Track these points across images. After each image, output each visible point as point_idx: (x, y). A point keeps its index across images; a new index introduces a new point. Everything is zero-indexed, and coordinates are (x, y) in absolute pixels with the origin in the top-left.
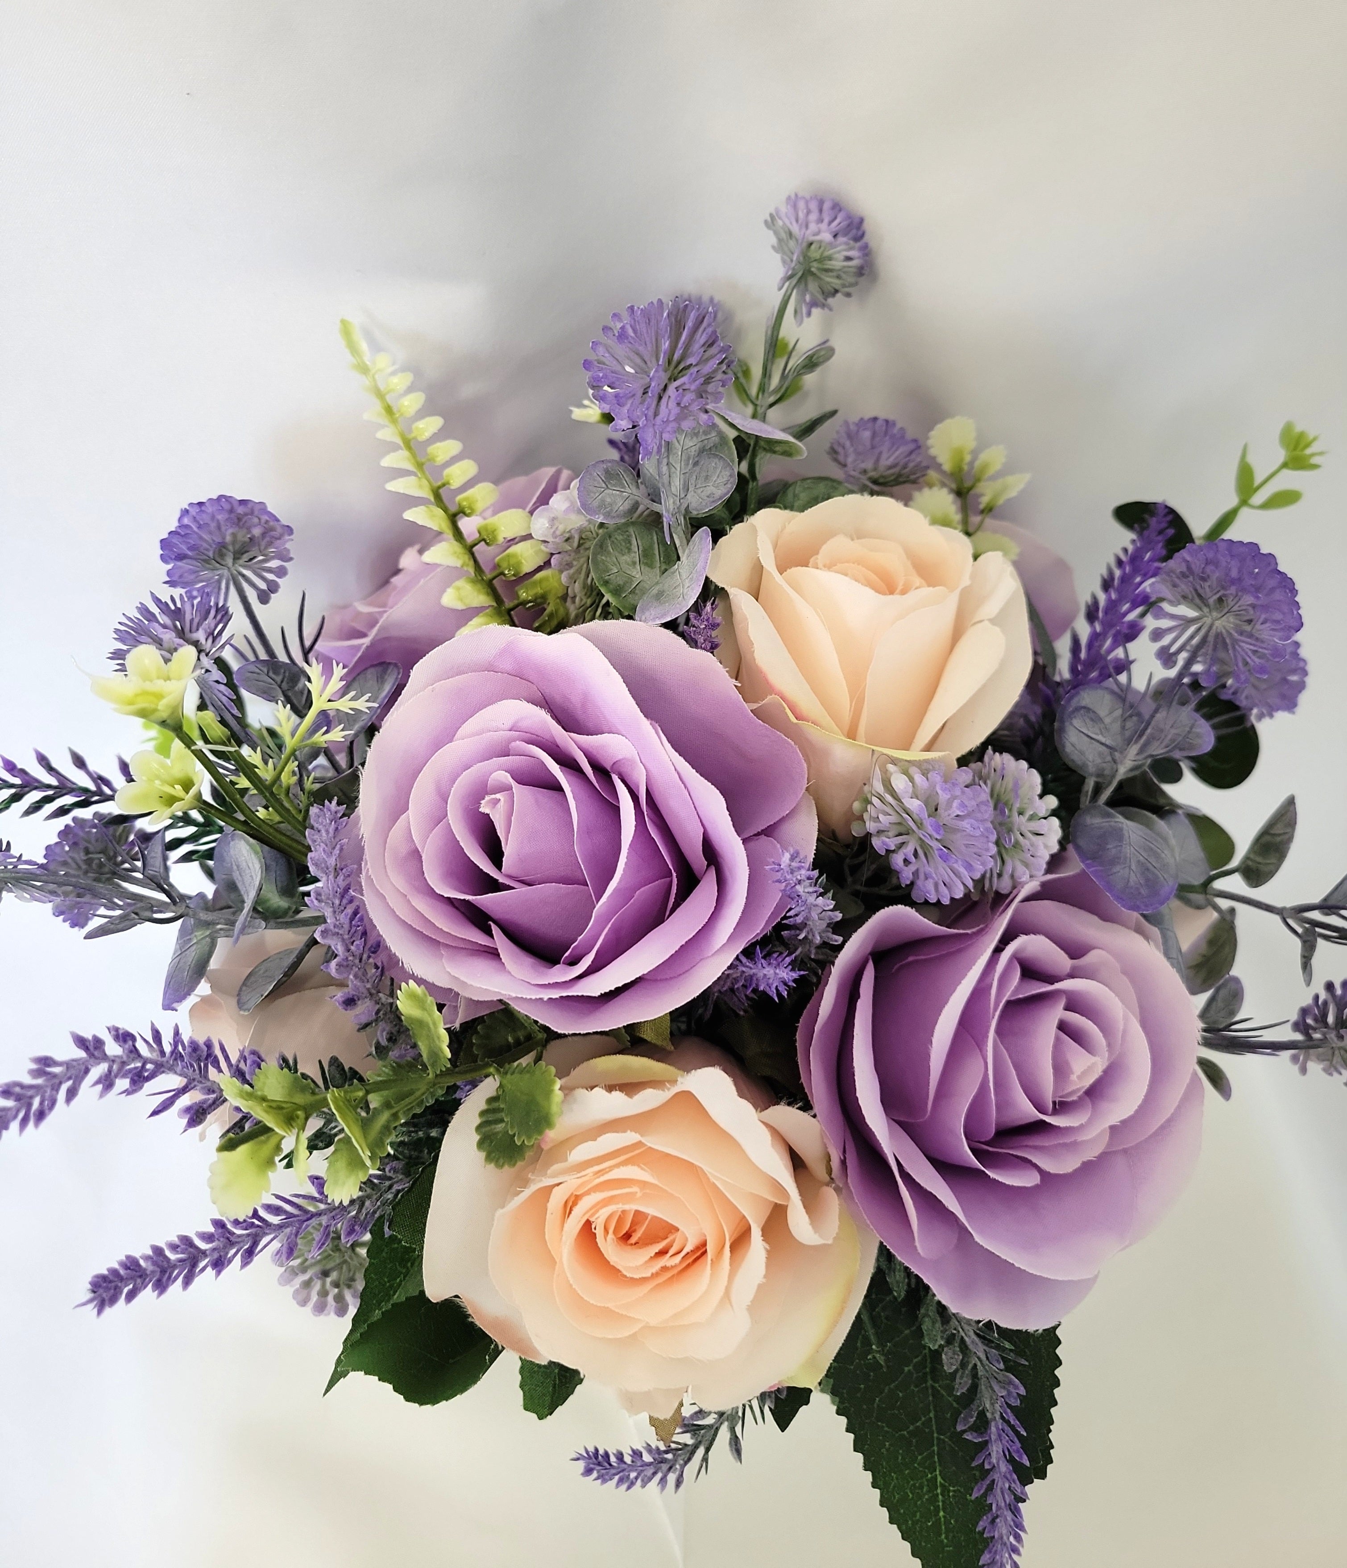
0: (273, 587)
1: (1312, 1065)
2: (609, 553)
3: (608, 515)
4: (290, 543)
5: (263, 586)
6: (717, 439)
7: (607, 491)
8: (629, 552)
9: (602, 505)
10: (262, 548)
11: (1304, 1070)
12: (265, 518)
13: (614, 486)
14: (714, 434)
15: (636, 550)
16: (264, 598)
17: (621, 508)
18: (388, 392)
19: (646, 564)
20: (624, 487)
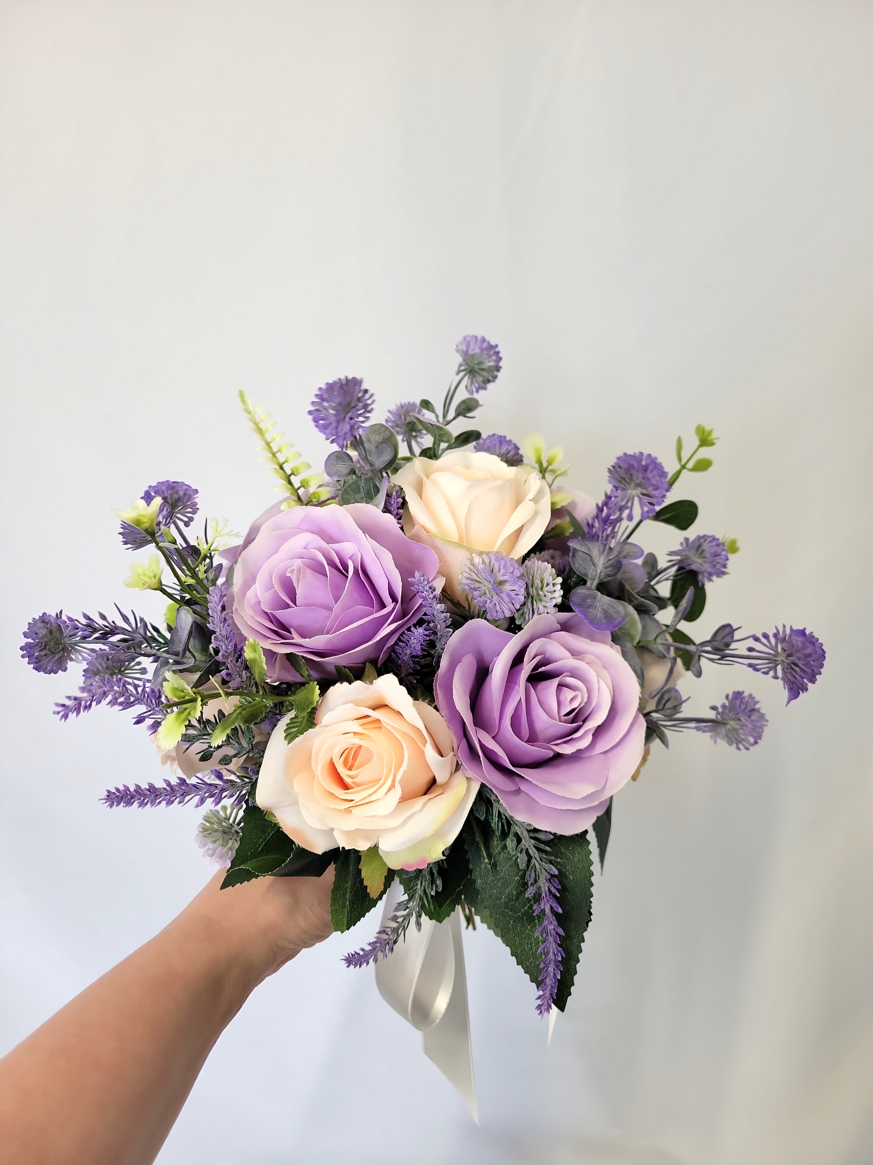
0: (191, 519)
1: (718, 740)
2: (350, 494)
3: (339, 476)
4: (197, 499)
5: (186, 519)
6: (389, 434)
7: (338, 465)
8: (360, 493)
9: (336, 472)
10: (185, 502)
11: (715, 742)
12: (184, 487)
13: (341, 462)
14: (387, 432)
15: (363, 491)
16: (187, 524)
17: (345, 472)
18: (260, 422)
19: (368, 498)
20: (345, 462)
